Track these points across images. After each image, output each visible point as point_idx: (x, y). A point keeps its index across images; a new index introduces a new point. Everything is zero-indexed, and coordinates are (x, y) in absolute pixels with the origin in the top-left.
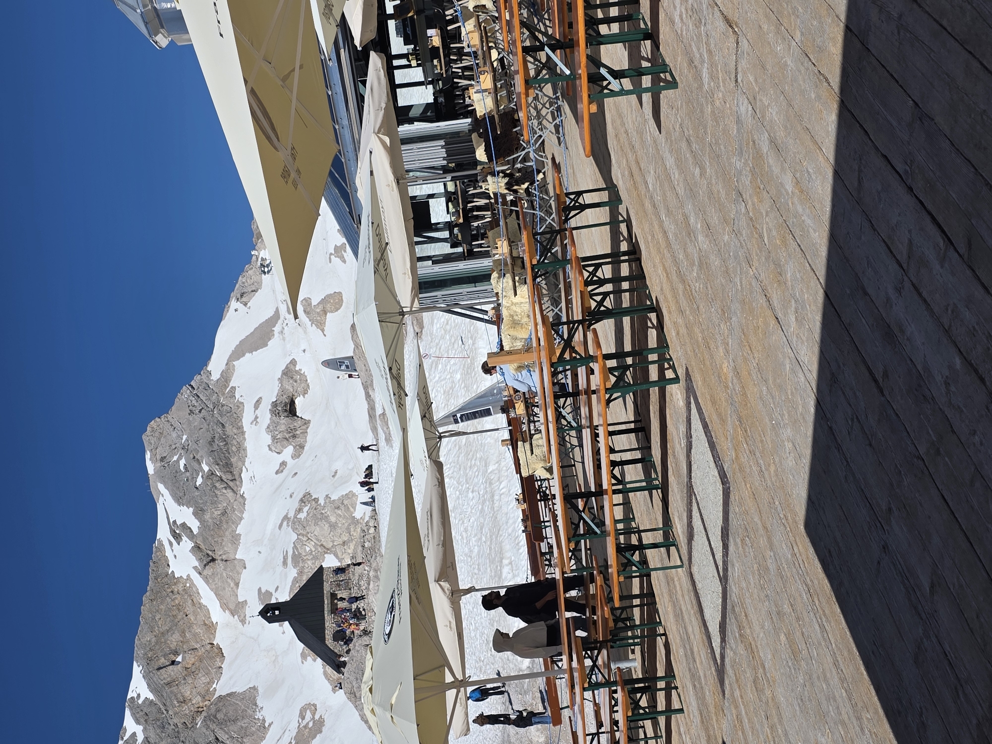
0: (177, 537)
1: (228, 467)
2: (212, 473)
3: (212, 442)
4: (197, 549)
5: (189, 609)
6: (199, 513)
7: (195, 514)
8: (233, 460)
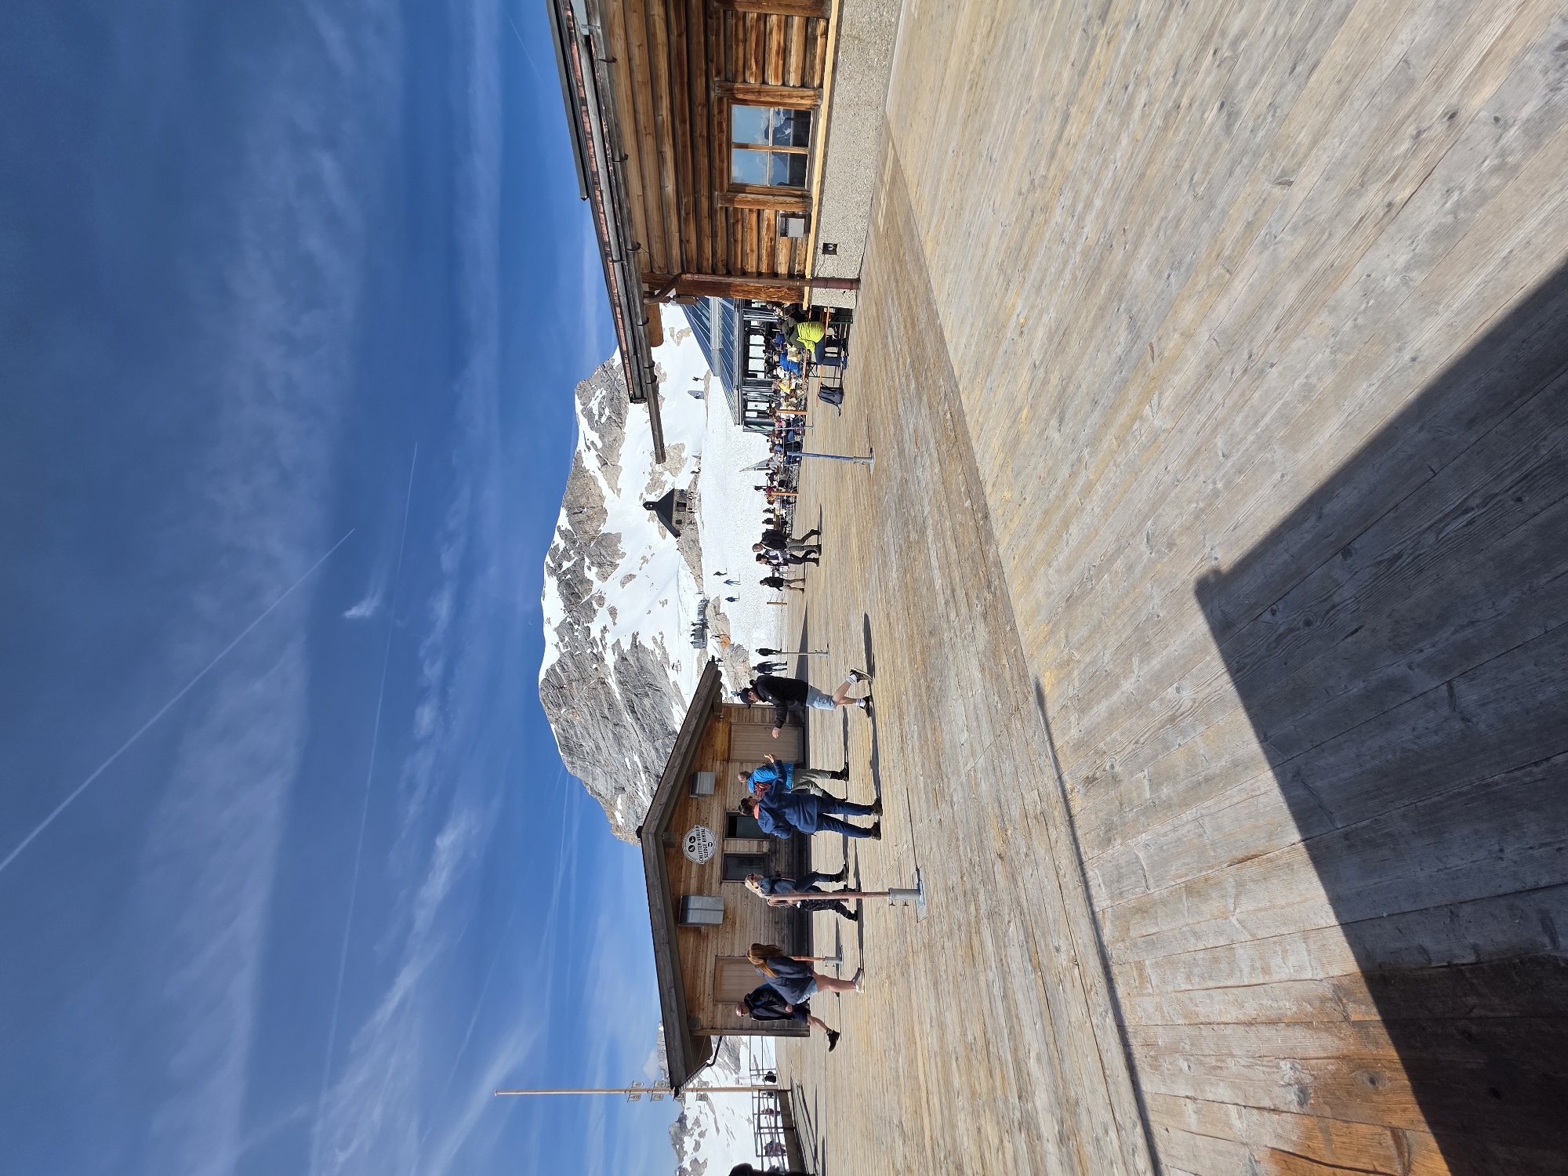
0: (589, 449)
1: (619, 414)
2: (609, 418)
3: (612, 399)
4: (598, 456)
5: (592, 485)
6: (602, 437)
7: (600, 437)
8: (623, 412)
